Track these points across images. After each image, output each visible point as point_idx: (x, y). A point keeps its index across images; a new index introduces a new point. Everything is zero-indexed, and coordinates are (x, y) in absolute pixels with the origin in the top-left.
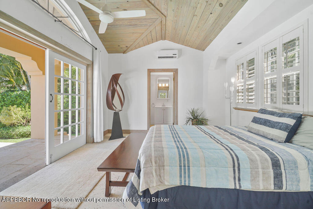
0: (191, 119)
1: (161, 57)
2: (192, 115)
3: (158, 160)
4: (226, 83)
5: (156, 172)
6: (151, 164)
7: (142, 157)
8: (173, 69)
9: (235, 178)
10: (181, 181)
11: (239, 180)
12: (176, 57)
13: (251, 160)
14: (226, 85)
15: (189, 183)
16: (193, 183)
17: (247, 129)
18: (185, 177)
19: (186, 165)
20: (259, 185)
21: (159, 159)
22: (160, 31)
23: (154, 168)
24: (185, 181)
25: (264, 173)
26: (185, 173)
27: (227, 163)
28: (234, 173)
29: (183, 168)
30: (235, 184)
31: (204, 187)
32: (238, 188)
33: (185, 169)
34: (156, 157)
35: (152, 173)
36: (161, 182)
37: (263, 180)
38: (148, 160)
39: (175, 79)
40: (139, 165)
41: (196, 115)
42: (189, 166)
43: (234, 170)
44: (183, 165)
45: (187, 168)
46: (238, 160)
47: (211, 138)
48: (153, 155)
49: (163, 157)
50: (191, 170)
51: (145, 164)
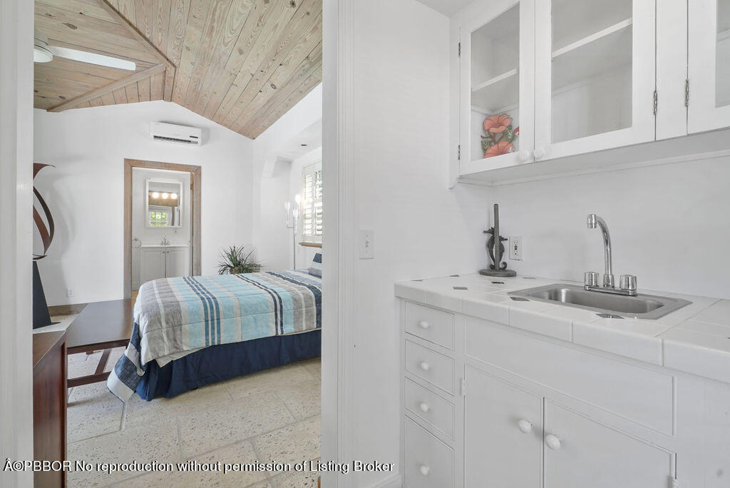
0: (229, 266)
1: (160, 137)
2: (231, 260)
3: (171, 319)
4: (287, 202)
5: (168, 336)
6: (159, 325)
7: (143, 319)
8: (190, 166)
9: (276, 323)
10: (207, 340)
11: (282, 325)
12: (196, 143)
13: (295, 300)
14: (288, 206)
15: (219, 341)
16: (225, 340)
17: (308, 271)
18: (213, 334)
19: (215, 318)
20: (302, 326)
21: (173, 317)
22: (160, 86)
23: (164, 330)
24: (213, 339)
25: (307, 312)
26: (213, 328)
27: (268, 307)
28: (276, 317)
29: (210, 322)
30: (277, 330)
31: (239, 340)
32: (280, 334)
33: (213, 324)
34: (167, 315)
35: (162, 338)
36: (177, 348)
37: (306, 320)
38: (154, 320)
39: (195, 186)
40: (137, 332)
41: (238, 259)
42: (218, 319)
43: (276, 314)
44: (210, 319)
45: (216, 321)
46: (281, 302)
47: (255, 285)
48: (162, 312)
49: (180, 312)
50: (222, 324)
51: (149, 326)
